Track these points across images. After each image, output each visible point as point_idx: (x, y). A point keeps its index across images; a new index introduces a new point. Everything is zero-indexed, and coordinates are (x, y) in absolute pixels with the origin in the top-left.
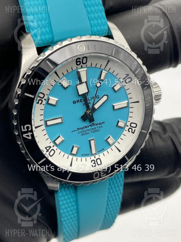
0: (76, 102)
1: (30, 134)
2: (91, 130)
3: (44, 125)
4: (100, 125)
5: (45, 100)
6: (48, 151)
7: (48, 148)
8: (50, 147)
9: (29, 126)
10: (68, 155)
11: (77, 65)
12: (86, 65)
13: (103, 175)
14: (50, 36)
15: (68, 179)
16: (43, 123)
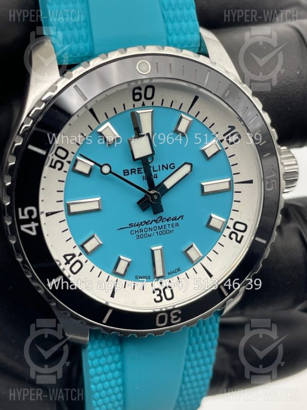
0: (130, 172)
1: (34, 225)
2: (155, 229)
3: (64, 212)
4: (175, 222)
5: (69, 162)
6: (68, 262)
7: (68, 258)
8: (74, 256)
9: (34, 209)
10: (108, 275)
11: (135, 100)
12: (151, 101)
13: (175, 319)
14: (88, 45)
15: (104, 322)
16: (61, 207)
